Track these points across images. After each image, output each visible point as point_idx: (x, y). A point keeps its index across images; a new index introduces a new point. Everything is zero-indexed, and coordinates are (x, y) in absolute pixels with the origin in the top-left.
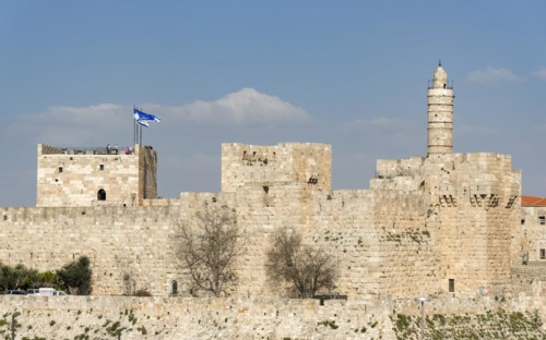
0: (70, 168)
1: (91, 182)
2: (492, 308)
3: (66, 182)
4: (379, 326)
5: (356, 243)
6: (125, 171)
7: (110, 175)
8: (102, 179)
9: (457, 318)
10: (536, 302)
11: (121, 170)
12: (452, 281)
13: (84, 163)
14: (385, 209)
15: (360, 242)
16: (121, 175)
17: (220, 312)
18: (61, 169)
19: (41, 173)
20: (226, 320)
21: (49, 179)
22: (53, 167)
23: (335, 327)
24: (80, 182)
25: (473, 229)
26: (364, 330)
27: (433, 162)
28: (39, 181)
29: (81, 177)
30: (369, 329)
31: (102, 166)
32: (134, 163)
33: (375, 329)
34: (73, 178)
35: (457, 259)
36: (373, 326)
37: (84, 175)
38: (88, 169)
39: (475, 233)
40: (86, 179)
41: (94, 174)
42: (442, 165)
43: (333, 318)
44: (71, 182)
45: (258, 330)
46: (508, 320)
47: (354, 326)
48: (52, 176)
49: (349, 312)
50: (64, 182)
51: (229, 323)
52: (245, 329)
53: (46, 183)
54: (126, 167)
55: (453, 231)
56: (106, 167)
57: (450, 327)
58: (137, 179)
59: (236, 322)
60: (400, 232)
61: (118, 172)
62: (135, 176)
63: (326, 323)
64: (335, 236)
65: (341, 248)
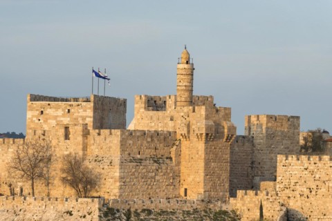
0: (49, 111)
1: (62, 121)
2: (199, 207)
3: (46, 121)
4: (92, 214)
5: (109, 164)
6: (84, 114)
7: (74, 117)
8: (69, 119)
9: (164, 212)
10: (238, 205)
11: (82, 113)
12: (186, 189)
13: (57, 108)
14: (131, 142)
15: (111, 163)
16: (81, 117)
17: (19, 205)
18: (42, 112)
19: (29, 114)
20: (21, 210)
21: (34, 119)
22: (37, 110)
23: (71, 215)
24: (54, 121)
25: (197, 156)
26: (84, 217)
27: (178, 112)
28: (28, 121)
29: (55, 117)
30: (87, 216)
31: (69, 111)
32: (90, 108)
33: (90, 216)
34: (50, 119)
35: (189, 175)
36: (89, 214)
37: (57, 116)
38: (60, 113)
39: (198, 158)
40: (58, 119)
41: (63, 116)
42: (182, 114)
43: (71, 209)
44: (49, 121)
45: (35, 217)
46: (212, 216)
47: (80, 215)
48: (36, 117)
49: (79, 205)
50: (44, 121)
51: (22, 212)
52: (29, 215)
53: (32, 121)
54: (85, 111)
55: (187, 157)
56: (72, 111)
57: (154, 217)
58: (92, 119)
59: (25, 211)
60: (144, 157)
61: (80, 115)
62: (91, 117)
63: (67, 212)
64: (100, 159)
65: (101, 167)
